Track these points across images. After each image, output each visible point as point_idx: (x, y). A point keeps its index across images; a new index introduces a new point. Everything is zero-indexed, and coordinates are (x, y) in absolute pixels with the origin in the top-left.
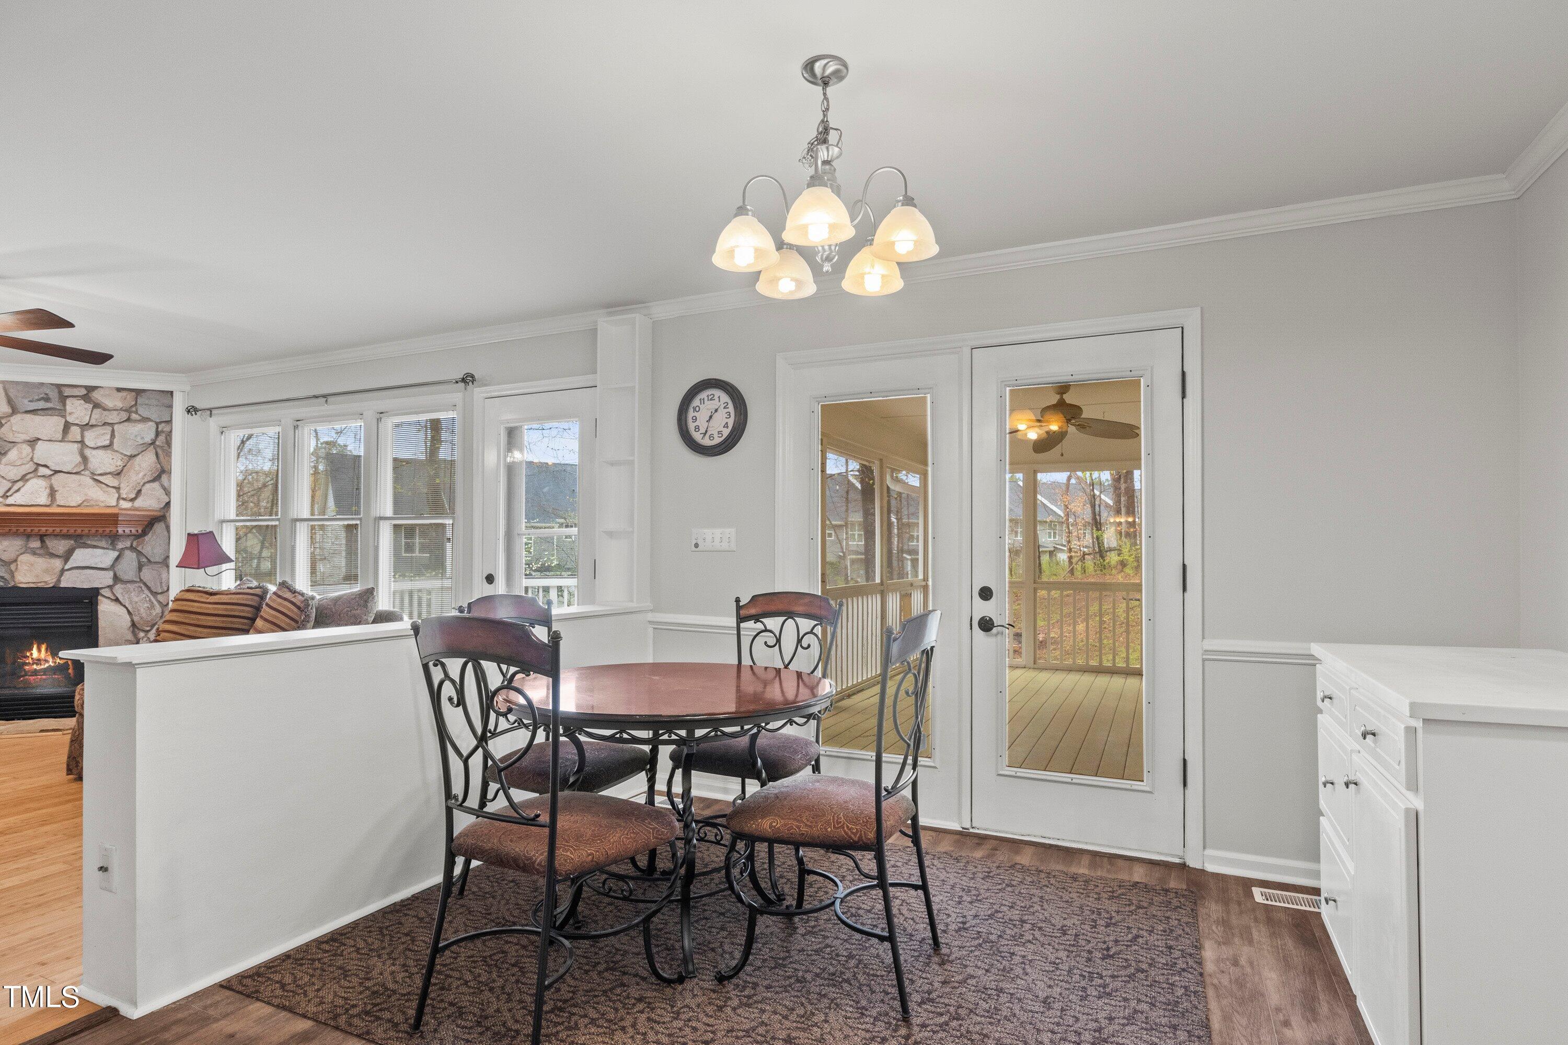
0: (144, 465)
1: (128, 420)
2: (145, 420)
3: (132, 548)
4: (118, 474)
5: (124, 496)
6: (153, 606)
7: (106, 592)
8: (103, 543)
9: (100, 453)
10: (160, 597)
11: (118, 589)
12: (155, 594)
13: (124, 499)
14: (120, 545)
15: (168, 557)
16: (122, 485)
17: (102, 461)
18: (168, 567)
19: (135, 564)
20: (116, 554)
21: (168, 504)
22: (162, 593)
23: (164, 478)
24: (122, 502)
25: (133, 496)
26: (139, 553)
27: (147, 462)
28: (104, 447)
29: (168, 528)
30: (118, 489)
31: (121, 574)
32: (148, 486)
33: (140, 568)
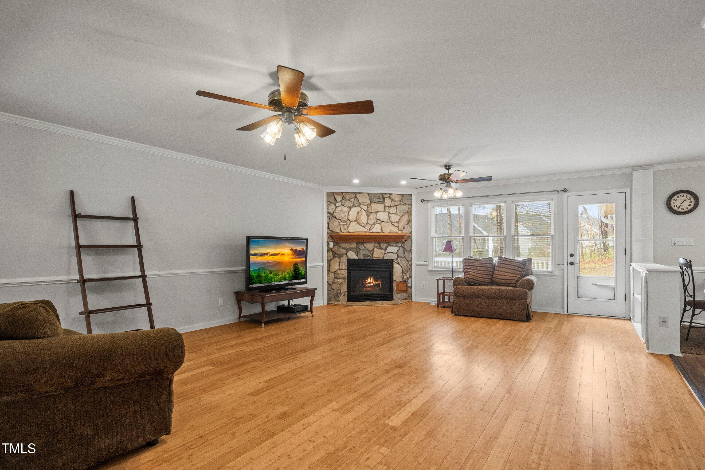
0: (405, 219)
1: (400, 204)
2: (405, 204)
3: (402, 246)
4: (398, 222)
5: (400, 229)
6: (408, 265)
7: (395, 261)
8: (395, 245)
9: (394, 215)
10: (409, 262)
11: (399, 260)
12: (408, 261)
13: (399, 230)
14: (399, 246)
15: (411, 249)
16: (399, 226)
17: (394, 218)
18: (411, 252)
19: (403, 251)
20: (398, 248)
21: (411, 232)
22: (410, 261)
23: (410, 223)
24: (399, 231)
25: (402, 229)
26: (404, 248)
27: (405, 217)
28: (394, 213)
29: (411, 240)
30: (398, 227)
31: (399, 255)
32: (406, 226)
33: (404, 253)
